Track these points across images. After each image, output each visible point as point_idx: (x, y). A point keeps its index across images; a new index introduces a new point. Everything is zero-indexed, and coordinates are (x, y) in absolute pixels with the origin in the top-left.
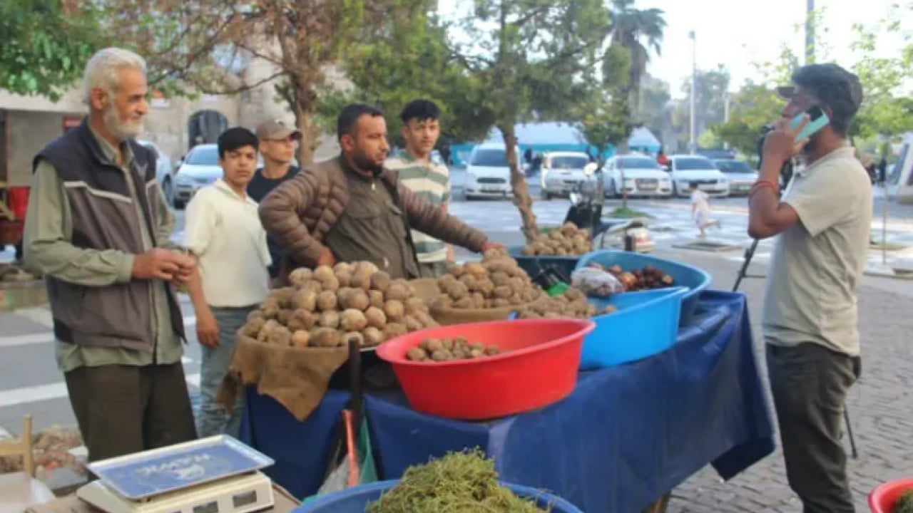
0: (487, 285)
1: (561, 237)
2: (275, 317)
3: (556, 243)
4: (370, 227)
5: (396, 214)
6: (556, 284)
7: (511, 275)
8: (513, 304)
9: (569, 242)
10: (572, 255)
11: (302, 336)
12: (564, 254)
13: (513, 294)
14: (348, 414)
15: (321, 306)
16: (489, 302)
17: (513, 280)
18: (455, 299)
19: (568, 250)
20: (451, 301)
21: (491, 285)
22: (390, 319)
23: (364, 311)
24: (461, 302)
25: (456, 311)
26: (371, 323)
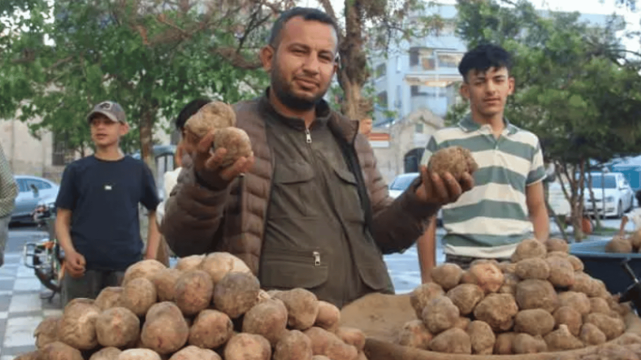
4: (296, 198)
5: (345, 182)
7: (561, 288)
21: (514, 307)
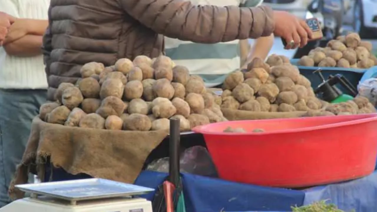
0: (273, 90)
1: (344, 47)
2: (80, 106)
3: (339, 55)
6: (339, 95)
7: (295, 82)
8: (298, 109)
9: (352, 54)
10: (355, 68)
11: (116, 120)
12: (346, 66)
13: (299, 101)
14: (168, 186)
15: (129, 95)
16: (274, 107)
17: (298, 86)
18: (242, 102)
19: (351, 63)
20: (237, 103)
21: (277, 90)
22: (194, 110)
23: (171, 100)
24: (247, 104)
25: (243, 112)
26: (179, 112)
